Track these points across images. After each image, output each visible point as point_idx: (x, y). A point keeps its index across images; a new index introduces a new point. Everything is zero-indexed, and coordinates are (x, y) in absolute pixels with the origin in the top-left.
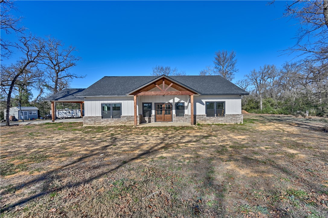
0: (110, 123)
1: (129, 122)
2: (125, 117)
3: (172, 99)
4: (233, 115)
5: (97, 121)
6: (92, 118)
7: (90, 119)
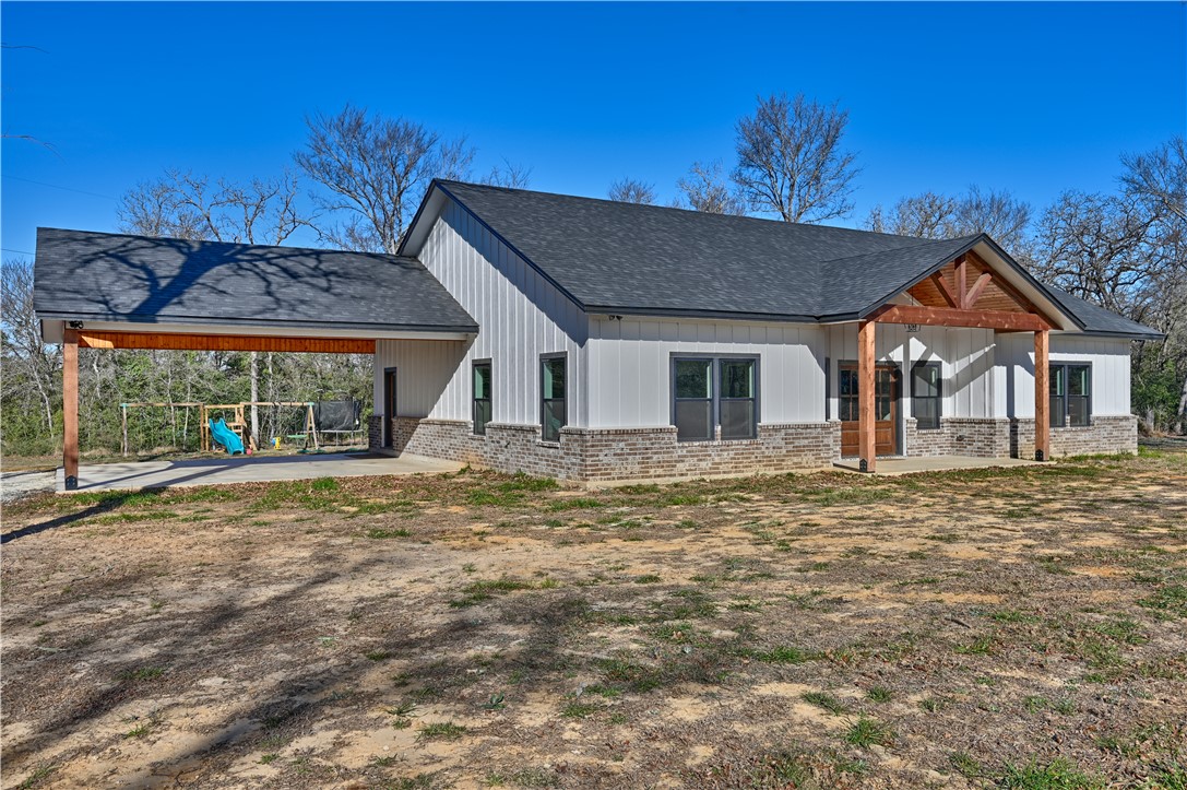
0: (715, 469)
1: (795, 460)
2: (776, 429)
3: (902, 346)
4: (1115, 419)
5: (655, 457)
6: (633, 439)
7: (622, 445)
